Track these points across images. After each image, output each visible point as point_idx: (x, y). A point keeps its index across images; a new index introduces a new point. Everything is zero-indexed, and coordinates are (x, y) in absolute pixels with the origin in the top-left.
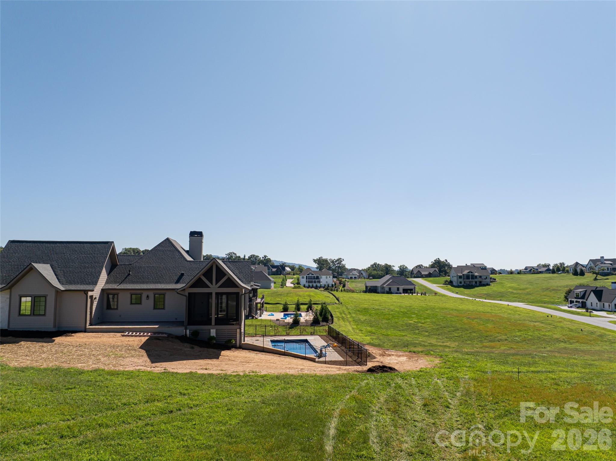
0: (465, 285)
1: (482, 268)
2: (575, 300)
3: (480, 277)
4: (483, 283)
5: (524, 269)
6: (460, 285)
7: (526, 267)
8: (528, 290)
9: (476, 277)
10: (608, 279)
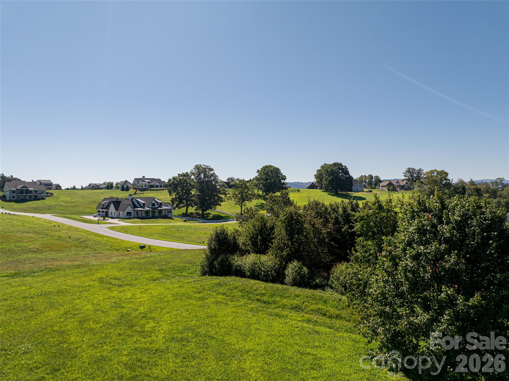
0: (18, 199)
1: (45, 184)
2: (101, 210)
3: (36, 191)
4: (38, 197)
5: (89, 186)
6: (13, 199)
7: (90, 184)
8: (76, 203)
9: (31, 192)
10: (143, 193)
